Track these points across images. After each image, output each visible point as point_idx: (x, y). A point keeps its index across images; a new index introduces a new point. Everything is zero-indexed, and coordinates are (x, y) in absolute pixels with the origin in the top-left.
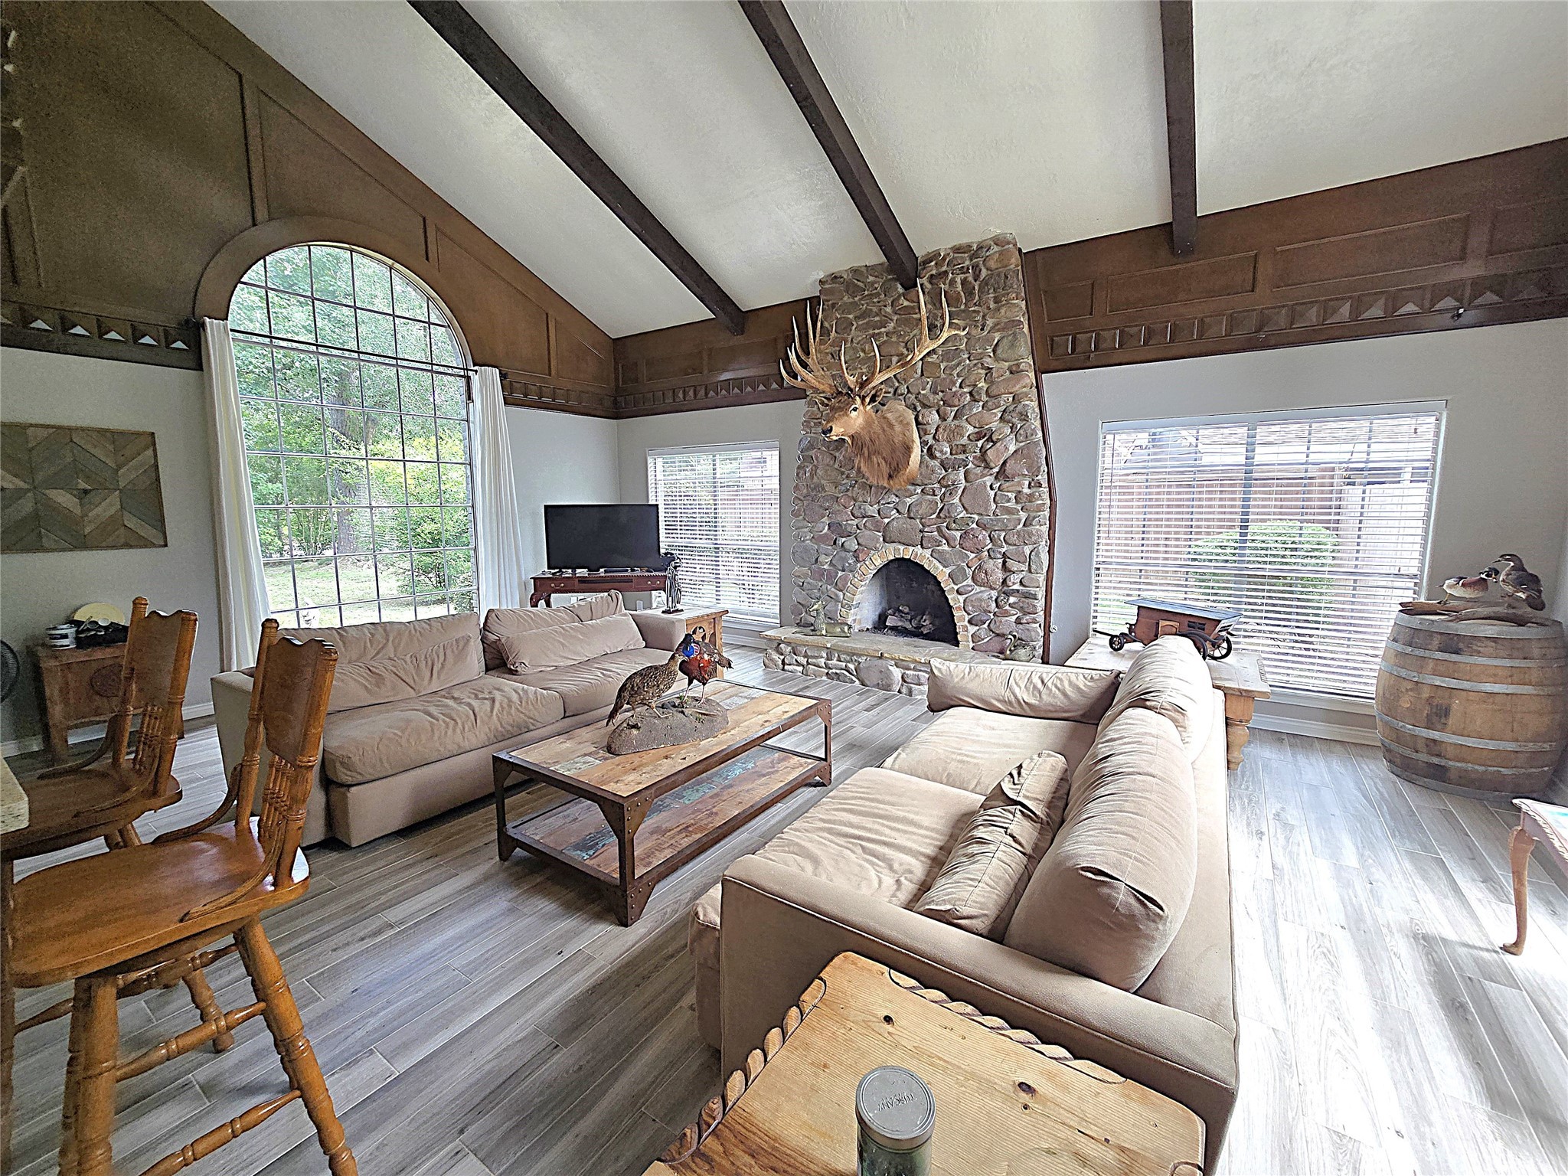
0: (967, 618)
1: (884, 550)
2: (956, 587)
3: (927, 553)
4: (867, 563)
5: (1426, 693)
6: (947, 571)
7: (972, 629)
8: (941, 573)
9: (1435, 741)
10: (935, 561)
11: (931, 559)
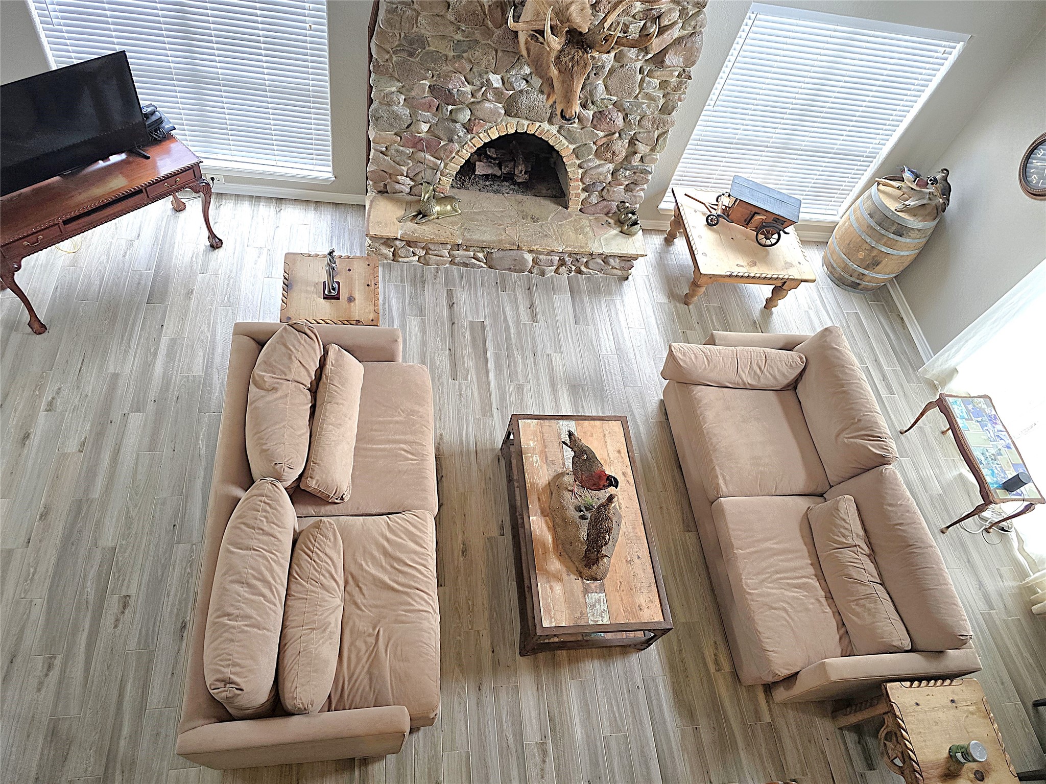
0: (582, 186)
1: (504, 124)
2: (578, 162)
3: (554, 129)
4: (481, 135)
5: (874, 253)
6: (572, 147)
7: (584, 195)
8: (564, 147)
9: (863, 274)
10: (562, 138)
11: (558, 135)
